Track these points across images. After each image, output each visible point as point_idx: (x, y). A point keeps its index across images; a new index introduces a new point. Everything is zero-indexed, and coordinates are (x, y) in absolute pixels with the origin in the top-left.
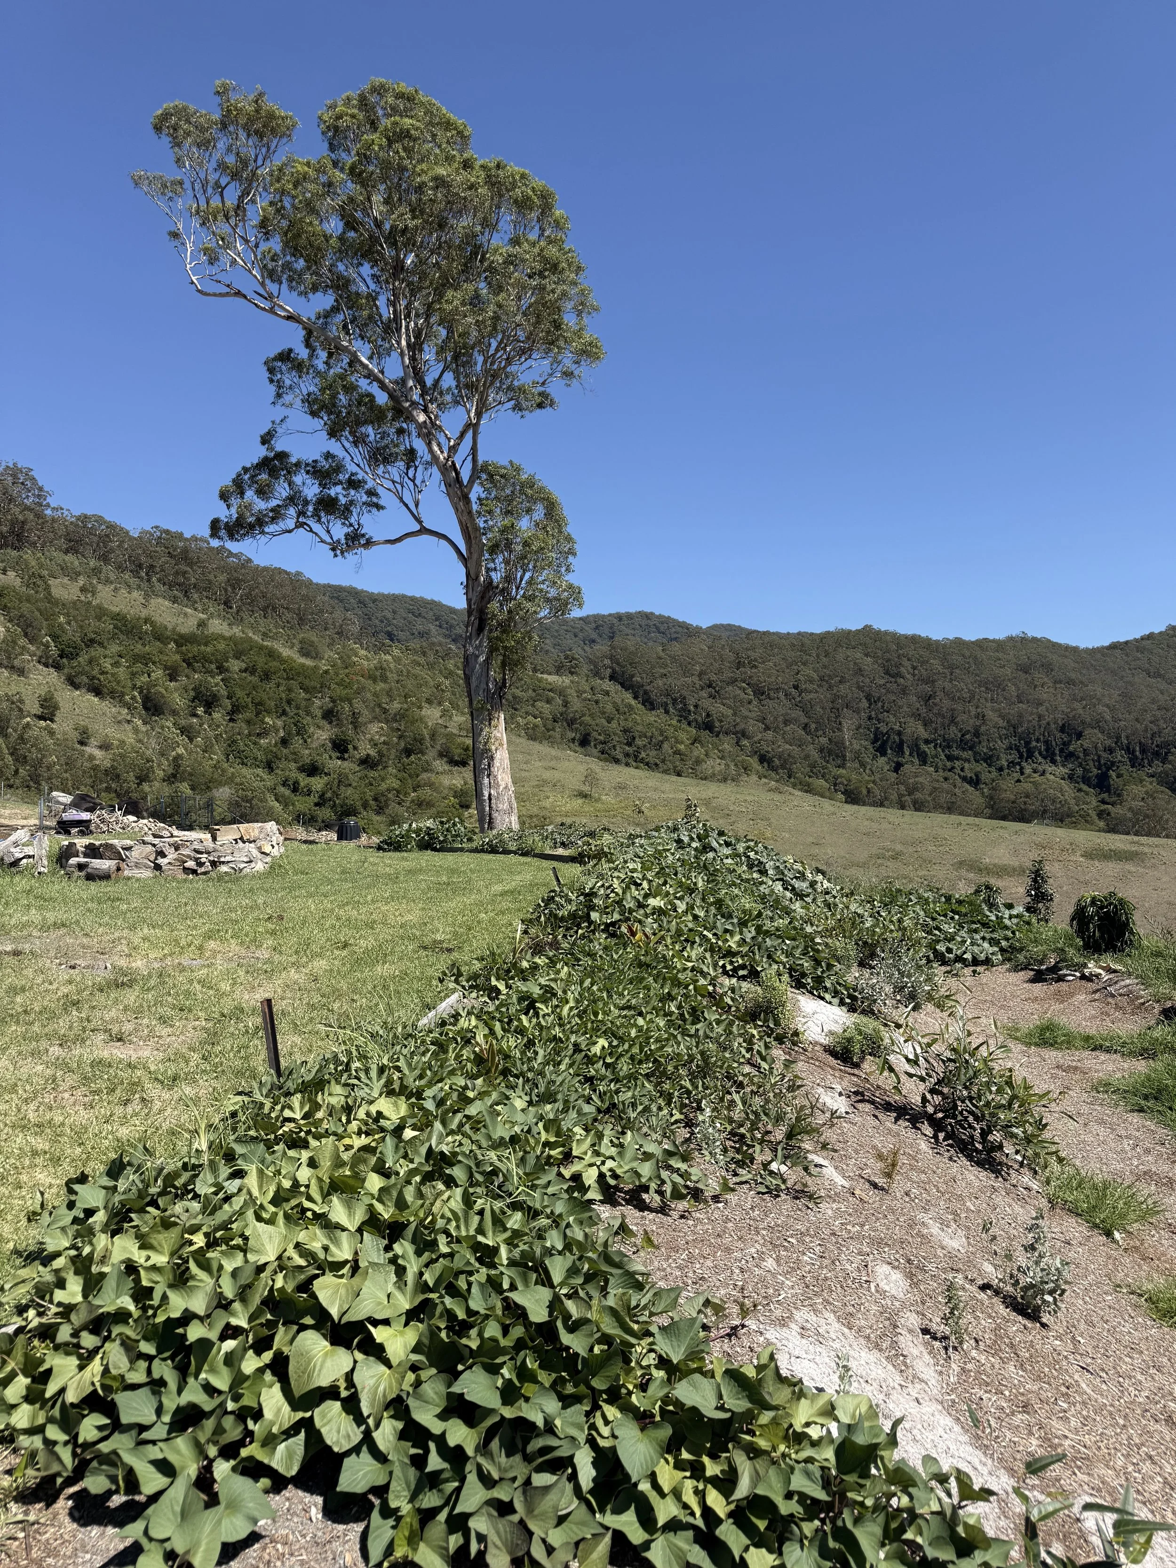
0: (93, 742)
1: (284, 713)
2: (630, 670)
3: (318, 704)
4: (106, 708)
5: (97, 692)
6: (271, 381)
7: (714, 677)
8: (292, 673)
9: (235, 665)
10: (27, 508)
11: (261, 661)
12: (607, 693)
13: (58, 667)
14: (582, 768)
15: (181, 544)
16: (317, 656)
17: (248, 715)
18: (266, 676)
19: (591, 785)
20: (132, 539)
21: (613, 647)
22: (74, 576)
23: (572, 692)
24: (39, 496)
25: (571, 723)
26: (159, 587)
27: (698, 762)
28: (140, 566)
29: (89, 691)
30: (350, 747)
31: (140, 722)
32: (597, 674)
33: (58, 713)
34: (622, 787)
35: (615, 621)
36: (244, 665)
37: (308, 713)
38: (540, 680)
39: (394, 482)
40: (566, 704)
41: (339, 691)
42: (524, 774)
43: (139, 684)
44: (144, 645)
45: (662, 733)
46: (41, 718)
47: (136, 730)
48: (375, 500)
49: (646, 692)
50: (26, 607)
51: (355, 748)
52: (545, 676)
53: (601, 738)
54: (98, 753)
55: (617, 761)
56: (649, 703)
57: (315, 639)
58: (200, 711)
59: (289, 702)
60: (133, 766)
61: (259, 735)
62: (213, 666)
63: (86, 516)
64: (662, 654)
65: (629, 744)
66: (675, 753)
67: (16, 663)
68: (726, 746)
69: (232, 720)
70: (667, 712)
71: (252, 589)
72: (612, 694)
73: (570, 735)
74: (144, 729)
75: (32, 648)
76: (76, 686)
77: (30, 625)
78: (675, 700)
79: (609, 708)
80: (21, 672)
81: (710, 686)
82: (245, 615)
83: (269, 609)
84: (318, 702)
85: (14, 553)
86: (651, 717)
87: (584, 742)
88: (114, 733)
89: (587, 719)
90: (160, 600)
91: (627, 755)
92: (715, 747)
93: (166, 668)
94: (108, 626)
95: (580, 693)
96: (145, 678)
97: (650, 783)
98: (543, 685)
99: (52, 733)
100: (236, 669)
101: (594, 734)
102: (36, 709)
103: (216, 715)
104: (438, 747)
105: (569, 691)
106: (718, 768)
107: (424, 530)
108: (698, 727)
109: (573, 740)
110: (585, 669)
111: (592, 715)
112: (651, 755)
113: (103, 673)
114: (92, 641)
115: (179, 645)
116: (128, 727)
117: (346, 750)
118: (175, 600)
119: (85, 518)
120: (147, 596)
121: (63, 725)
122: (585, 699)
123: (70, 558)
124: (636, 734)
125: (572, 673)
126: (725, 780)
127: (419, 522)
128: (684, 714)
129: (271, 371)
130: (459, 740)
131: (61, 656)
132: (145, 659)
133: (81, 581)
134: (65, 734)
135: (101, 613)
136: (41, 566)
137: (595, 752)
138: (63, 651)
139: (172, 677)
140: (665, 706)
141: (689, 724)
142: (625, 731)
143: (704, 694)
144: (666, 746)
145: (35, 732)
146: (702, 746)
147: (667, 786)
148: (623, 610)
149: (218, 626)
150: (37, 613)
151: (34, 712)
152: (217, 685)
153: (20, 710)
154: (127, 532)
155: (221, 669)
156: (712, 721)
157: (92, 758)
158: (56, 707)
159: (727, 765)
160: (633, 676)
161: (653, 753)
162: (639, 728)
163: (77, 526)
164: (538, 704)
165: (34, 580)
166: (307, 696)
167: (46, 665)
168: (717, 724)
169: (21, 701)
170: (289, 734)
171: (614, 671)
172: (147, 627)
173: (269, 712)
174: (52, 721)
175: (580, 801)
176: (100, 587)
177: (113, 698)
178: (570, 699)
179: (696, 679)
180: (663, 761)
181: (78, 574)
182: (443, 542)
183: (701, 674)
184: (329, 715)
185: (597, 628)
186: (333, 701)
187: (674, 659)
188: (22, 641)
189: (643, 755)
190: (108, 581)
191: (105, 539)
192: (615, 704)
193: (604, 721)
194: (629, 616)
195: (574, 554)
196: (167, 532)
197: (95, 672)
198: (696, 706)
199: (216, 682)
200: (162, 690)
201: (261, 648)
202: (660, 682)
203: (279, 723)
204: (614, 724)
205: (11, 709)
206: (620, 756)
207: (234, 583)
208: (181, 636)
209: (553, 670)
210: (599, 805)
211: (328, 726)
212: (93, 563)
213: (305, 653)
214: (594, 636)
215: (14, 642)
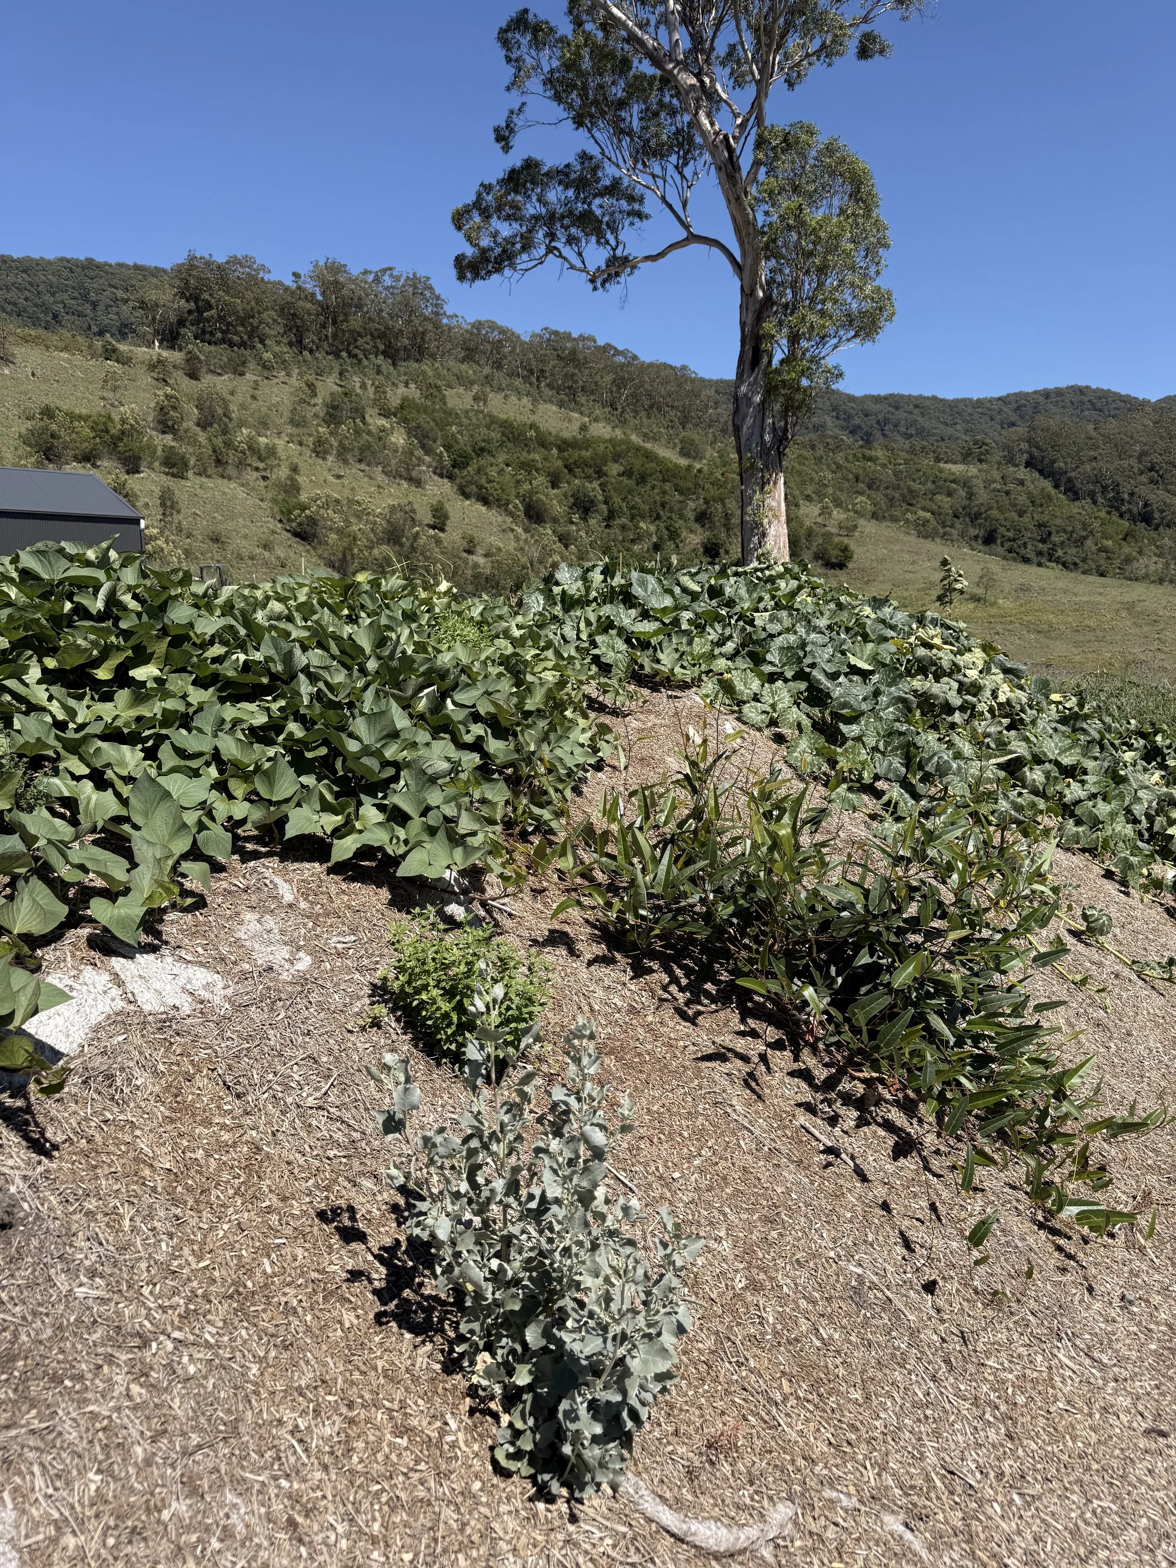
0: (480, 550)
1: (658, 517)
2: (1051, 454)
3: (692, 506)
4: (494, 516)
5: (485, 501)
6: (509, 60)
7: (1157, 458)
8: (669, 474)
9: (614, 469)
10: (426, 319)
11: (638, 464)
12: (1022, 483)
13: (451, 477)
14: (978, 569)
15: (569, 345)
16: (697, 456)
17: (624, 520)
18: (642, 479)
19: (986, 588)
20: (523, 343)
21: (1032, 428)
22: (468, 384)
23: (978, 483)
24: (436, 305)
25: (975, 518)
26: (548, 392)
27: (1128, 560)
28: (531, 372)
29: (478, 500)
30: (722, 551)
31: (520, 530)
32: (1010, 460)
33: (448, 523)
34: (1024, 589)
35: (1041, 399)
36: (622, 469)
37: (682, 516)
38: (941, 471)
39: (654, 176)
40: (970, 496)
41: (714, 492)
42: (909, 576)
43: (522, 492)
44: (529, 452)
45: (1085, 526)
46: (433, 527)
47: (517, 539)
48: (636, 206)
49: (1070, 480)
50: (423, 419)
51: (727, 552)
52: (949, 466)
53: (1010, 534)
54: (481, 561)
55: (1026, 560)
56: (1073, 493)
57: (696, 437)
58: (576, 518)
59: (663, 505)
60: (509, 573)
61: (632, 541)
62: (591, 471)
63: (480, 323)
64: (1093, 434)
65: (1043, 541)
66: (1099, 550)
67: (414, 474)
68: (1166, 540)
69: (608, 526)
70: (1095, 502)
71: (637, 387)
72: (1028, 483)
73: (973, 532)
74: (524, 536)
75: (427, 459)
76: (466, 496)
77: (427, 437)
78: (1105, 489)
79: (1023, 499)
80: (417, 483)
81: (1151, 469)
82: (629, 415)
83: (654, 408)
84: (692, 505)
85: (415, 365)
86: (1075, 508)
87: (989, 540)
88: (495, 541)
89: (994, 513)
90: (549, 406)
91: (1040, 553)
92: (1152, 542)
93: (549, 474)
94: (496, 435)
95: (988, 483)
96: (526, 486)
97: (1060, 584)
98: (943, 475)
99: (438, 542)
100: (615, 472)
101: (1002, 530)
102: (429, 519)
103: (592, 522)
104: (814, 549)
105: (975, 481)
106: (1152, 568)
107: (693, 238)
108: (1133, 520)
109: (976, 537)
110: (997, 456)
111: (1000, 509)
112: (1071, 553)
113: (490, 481)
114: (482, 450)
115: (560, 450)
116: (511, 535)
117: (717, 555)
118: (561, 404)
119: (478, 325)
120: (535, 401)
121: (452, 536)
122: (995, 490)
123: (464, 367)
124: (1053, 529)
125: (981, 461)
126: (1161, 581)
127: (686, 226)
128: (1116, 505)
129: (505, 43)
130: (837, 539)
131: (454, 466)
132: (528, 467)
133: (476, 388)
134: (454, 542)
135: (493, 421)
136: (438, 376)
137: (1001, 550)
138: (455, 460)
139: (554, 485)
140: (1092, 495)
141: (1121, 516)
142: (1040, 525)
143: (1144, 479)
144: (1089, 542)
145: (423, 540)
146: (1136, 541)
147: (1081, 588)
148: (1051, 385)
149: (601, 430)
150: (432, 423)
151: (427, 521)
152: (594, 490)
153: (413, 519)
154: (519, 337)
155: (600, 473)
156: (1152, 512)
157: (476, 565)
158: (446, 517)
159: (1167, 564)
160: (1053, 462)
161: (1073, 551)
162: (1058, 522)
163: (472, 334)
164: (938, 497)
165: (432, 391)
166: (682, 498)
167: (441, 476)
168: (1157, 515)
169: (414, 511)
170: (660, 538)
171: (1032, 457)
172: (532, 433)
173: (643, 517)
174: (442, 530)
175: (971, 606)
176: (491, 395)
177: (499, 507)
178: (975, 490)
179: (1133, 462)
180: (1084, 560)
181: (472, 383)
182: (715, 251)
183: (1142, 454)
184: (702, 518)
185: (1018, 408)
186: (707, 502)
187: (1107, 438)
188: (419, 452)
189: (1060, 553)
190: (500, 389)
191: (498, 345)
192: (1030, 495)
193: (1014, 515)
194: (1059, 392)
195: (886, 246)
196: (556, 333)
197: (483, 481)
198: (1132, 494)
199: (593, 488)
200: (543, 497)
201: (638, 449)
202: (1088, 468)
203: (652, 528)
204: (1026, 518)
205: (405, 520)
206: (1032, 556)
207: (620, 383)
208: (565, 441)
209: (959, 458)
210: (994, 611)
211: (700, 530)
212: (487, 370)
213: (684, 453)
214: (1014, 418)
215: (412, 454)
